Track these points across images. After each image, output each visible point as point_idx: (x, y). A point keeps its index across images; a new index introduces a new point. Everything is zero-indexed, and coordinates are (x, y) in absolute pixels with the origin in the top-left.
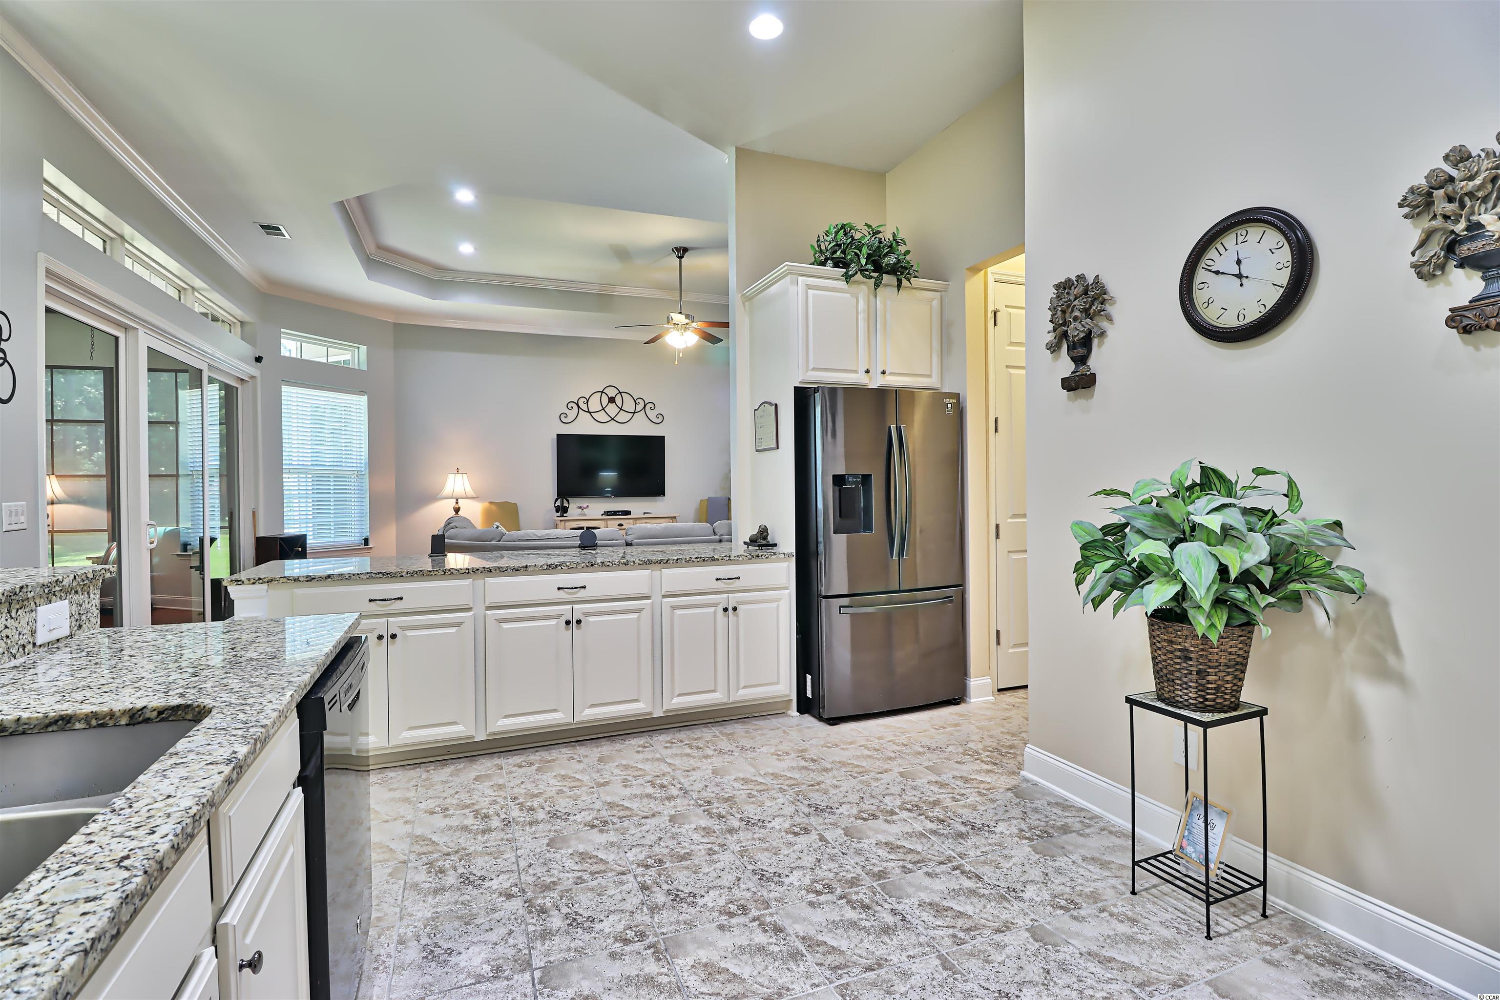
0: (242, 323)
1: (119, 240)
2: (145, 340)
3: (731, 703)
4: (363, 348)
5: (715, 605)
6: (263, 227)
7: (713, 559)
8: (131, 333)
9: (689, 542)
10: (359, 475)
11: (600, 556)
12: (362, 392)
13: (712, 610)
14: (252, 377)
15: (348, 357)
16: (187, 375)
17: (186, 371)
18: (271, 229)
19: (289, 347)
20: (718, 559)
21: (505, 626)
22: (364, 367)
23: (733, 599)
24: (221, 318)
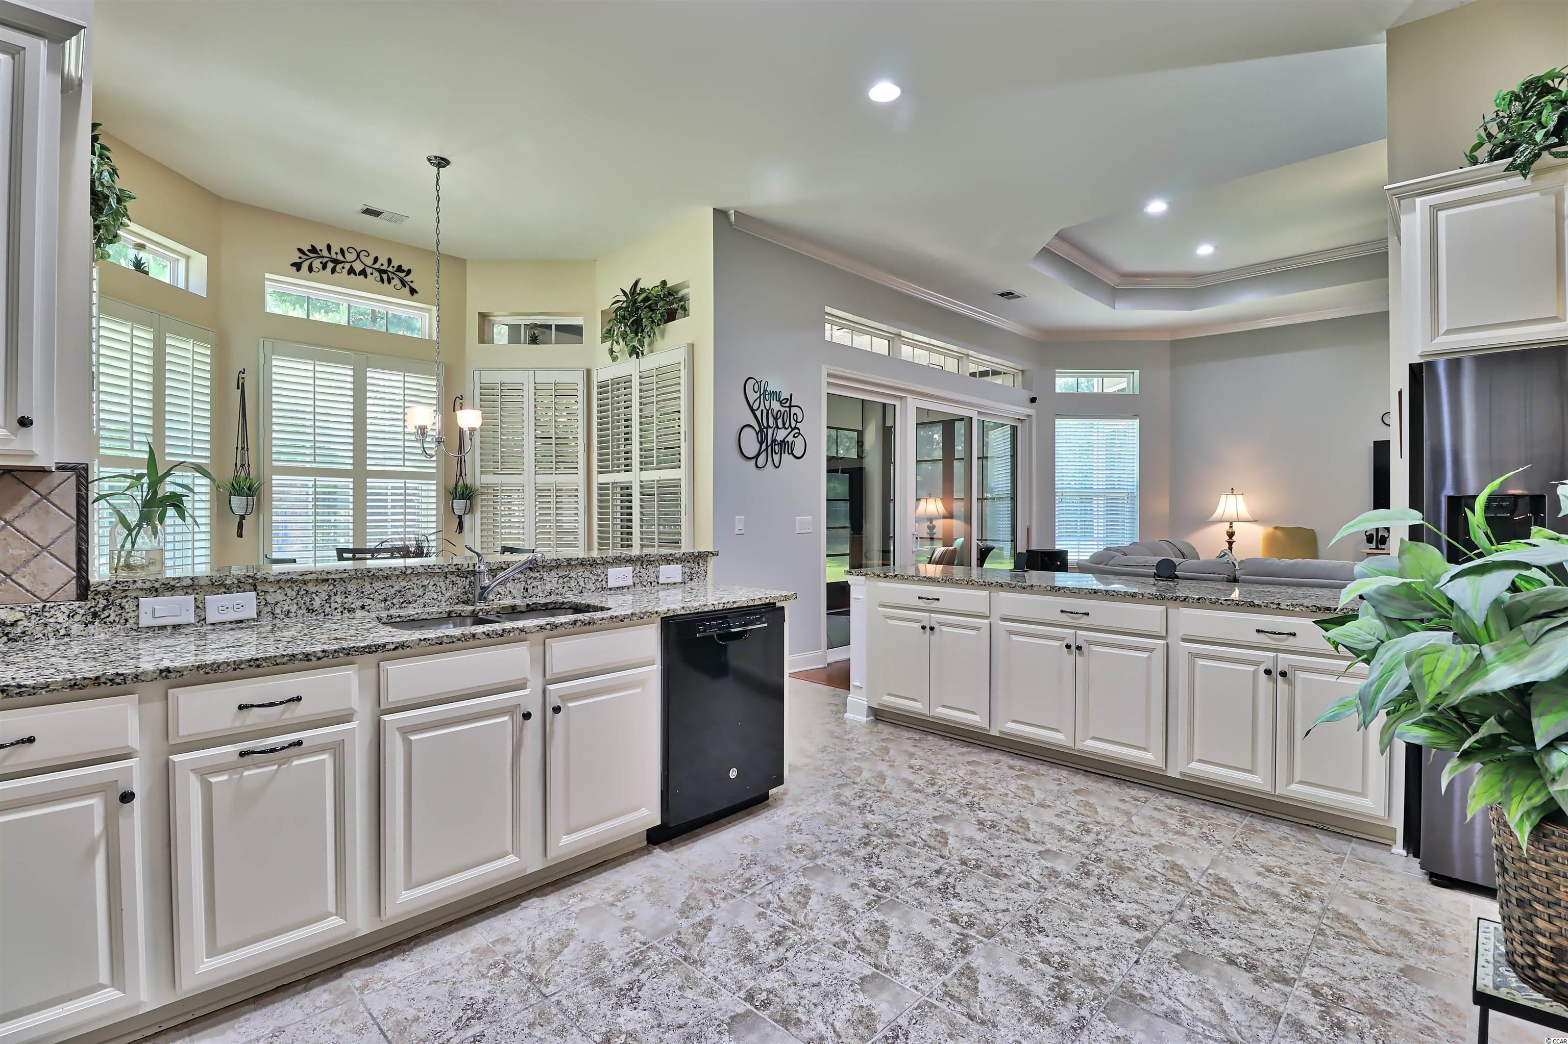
0: (1023, 371)
1: (896, 338)
2: (913, 403)
3: (1278, 796)
4: (1137, 372)
5: (1258, 664)
6: (1002, 295)
7: (1252, 605)
8: (903, 400)
9: (1281, 584)
10: (1130, 496)
11: (1183, 589)
12: (1135, 416)
13: (1251, 668)
14: (1029, 416)
15: (1124, 385)
16: (963, 423)
17: (962, 420)
18: (1008, 295)
19: (1064, 383)
20: (1259, 606)
21: (1014, 638)
22: (1137, 392)
23: (1285, 661)
24: (1003, 371)
